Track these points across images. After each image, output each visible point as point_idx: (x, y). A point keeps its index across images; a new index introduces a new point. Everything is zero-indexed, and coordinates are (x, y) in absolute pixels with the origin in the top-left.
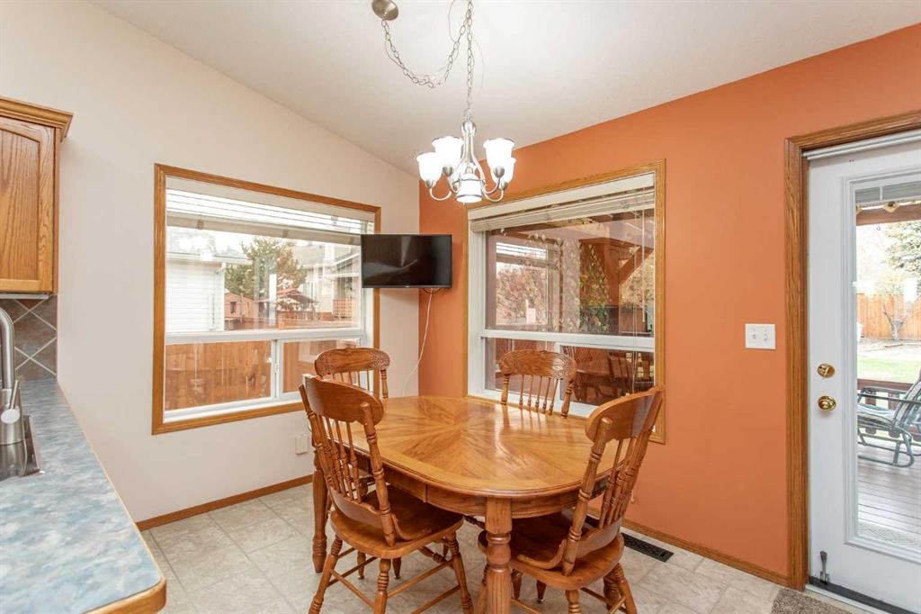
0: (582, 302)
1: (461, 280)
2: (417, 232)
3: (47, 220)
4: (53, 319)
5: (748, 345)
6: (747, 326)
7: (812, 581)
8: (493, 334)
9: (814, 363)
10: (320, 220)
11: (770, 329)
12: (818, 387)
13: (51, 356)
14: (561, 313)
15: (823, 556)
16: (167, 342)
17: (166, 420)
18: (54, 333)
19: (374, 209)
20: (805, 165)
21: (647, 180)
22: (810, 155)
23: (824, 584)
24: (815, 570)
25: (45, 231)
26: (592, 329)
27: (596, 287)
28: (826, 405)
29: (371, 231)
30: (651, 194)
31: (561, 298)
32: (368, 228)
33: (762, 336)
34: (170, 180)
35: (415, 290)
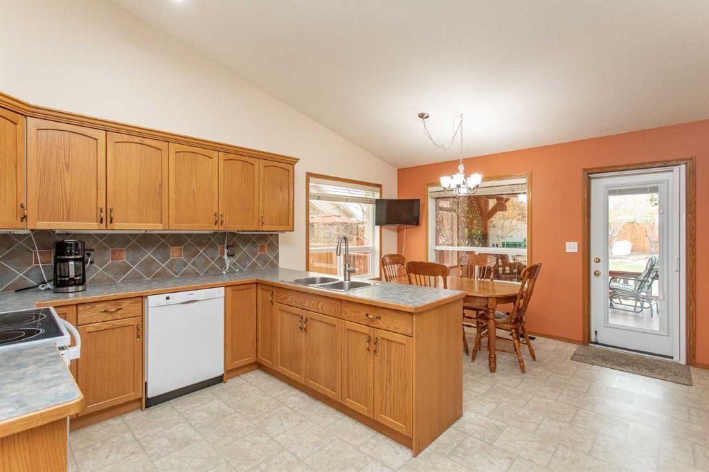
0: (469, 230)
1: (424, 221)
2: (396, 197)
3: (291, 202)
5: (567, 251)
6: (567, 243)
7: (592, 343)
8: (439, 248)
9: (593, 257)
10: (361, 193)
11: (576, 244)
12: (594, 267)
13: (277, 257)
14: (458, 237)
15: (596, 332)
16: (310, 252)
18: (278, 248)
19: (380, 186)
20: (590, 179)
21: (524, 180)
22: (591, 176)
23: (596, 343)
24: (593, 338)
25: (291, 207)
26: (473, 244)
27: (475, 222)
28: (597, 274)
29: (377, 196)
30: (524, 186)
31: (458, 229)
32: (376, 195)
33: (572, 247)
34: (311, 179)
35: (395, 226)
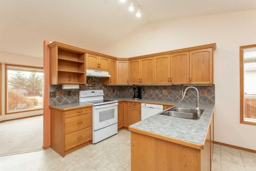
3: (211, 68)
4: (214, 90)
13: (214, 98)
17: (245, 120)
18: (214, 93)
25: (211, 71)
